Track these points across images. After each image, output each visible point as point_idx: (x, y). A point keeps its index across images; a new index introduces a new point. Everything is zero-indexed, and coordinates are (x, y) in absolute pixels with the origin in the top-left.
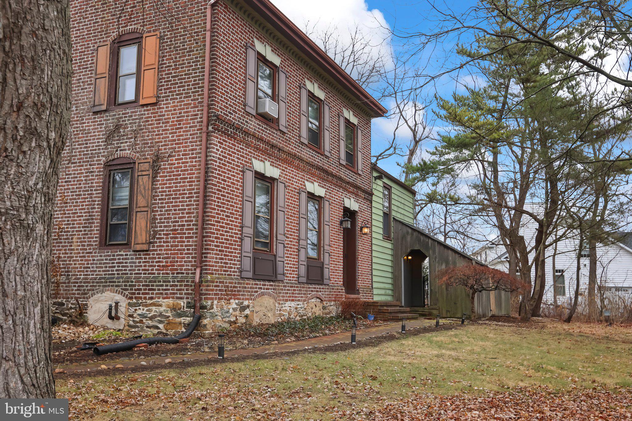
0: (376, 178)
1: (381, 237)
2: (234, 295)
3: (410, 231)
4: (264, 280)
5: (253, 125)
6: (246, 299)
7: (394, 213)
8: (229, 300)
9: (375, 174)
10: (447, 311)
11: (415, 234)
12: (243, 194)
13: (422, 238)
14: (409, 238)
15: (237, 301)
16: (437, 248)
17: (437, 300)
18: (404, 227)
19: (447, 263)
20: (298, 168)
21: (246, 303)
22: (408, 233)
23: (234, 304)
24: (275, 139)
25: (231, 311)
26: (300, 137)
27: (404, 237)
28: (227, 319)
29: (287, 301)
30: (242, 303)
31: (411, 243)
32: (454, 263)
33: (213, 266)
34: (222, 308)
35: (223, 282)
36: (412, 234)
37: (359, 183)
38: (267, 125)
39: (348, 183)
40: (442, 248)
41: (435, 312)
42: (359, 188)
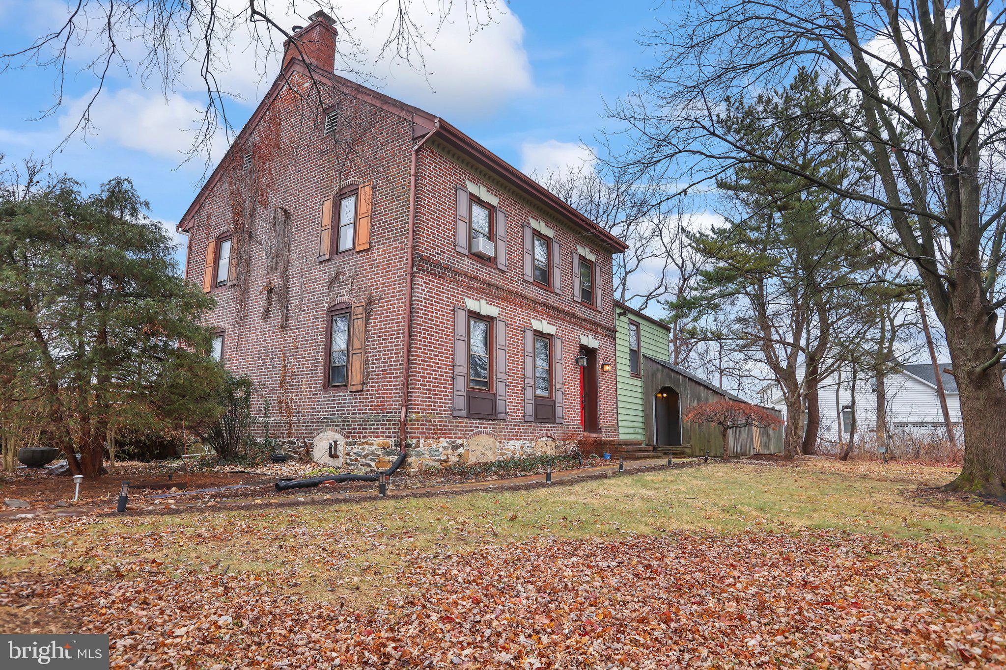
0: (620, 315)
1: (628, 375)
2: (444, 434)
3: (660, 367)
4: (480, 419)
5: (466, 265)
6: (459, 438)
7: (643, 350)
8: (438, 438)
9: (618, 311)
10: (701, 450)
11: (666, 370)
12: (453, 333)
13: (673, 374)
14: (659, 375)
15: (448, 440)
16: (689, 384)
17: (690, 438)
18: (655, 364)
19: (699, 400)
20: (521, 306)
21: (459, 442)
22: (658, 370)
23: (444, 442)
24: (494, 278)
25: (441, 449)
26: (523, 275)
27: (654, 375)
28: (437, 458)
29: (510, 439)
30: (455, 442)
31: (661, 380)
32: (707, 400)
33: (419, 405)
34: (430, 446)
35: (430, 421)
36: (663, 371)
37: (598, 319)
38: (483, 264)
39: (585, 320)
40: (694, 384)
41: (688, 451)
42: (599, 325)
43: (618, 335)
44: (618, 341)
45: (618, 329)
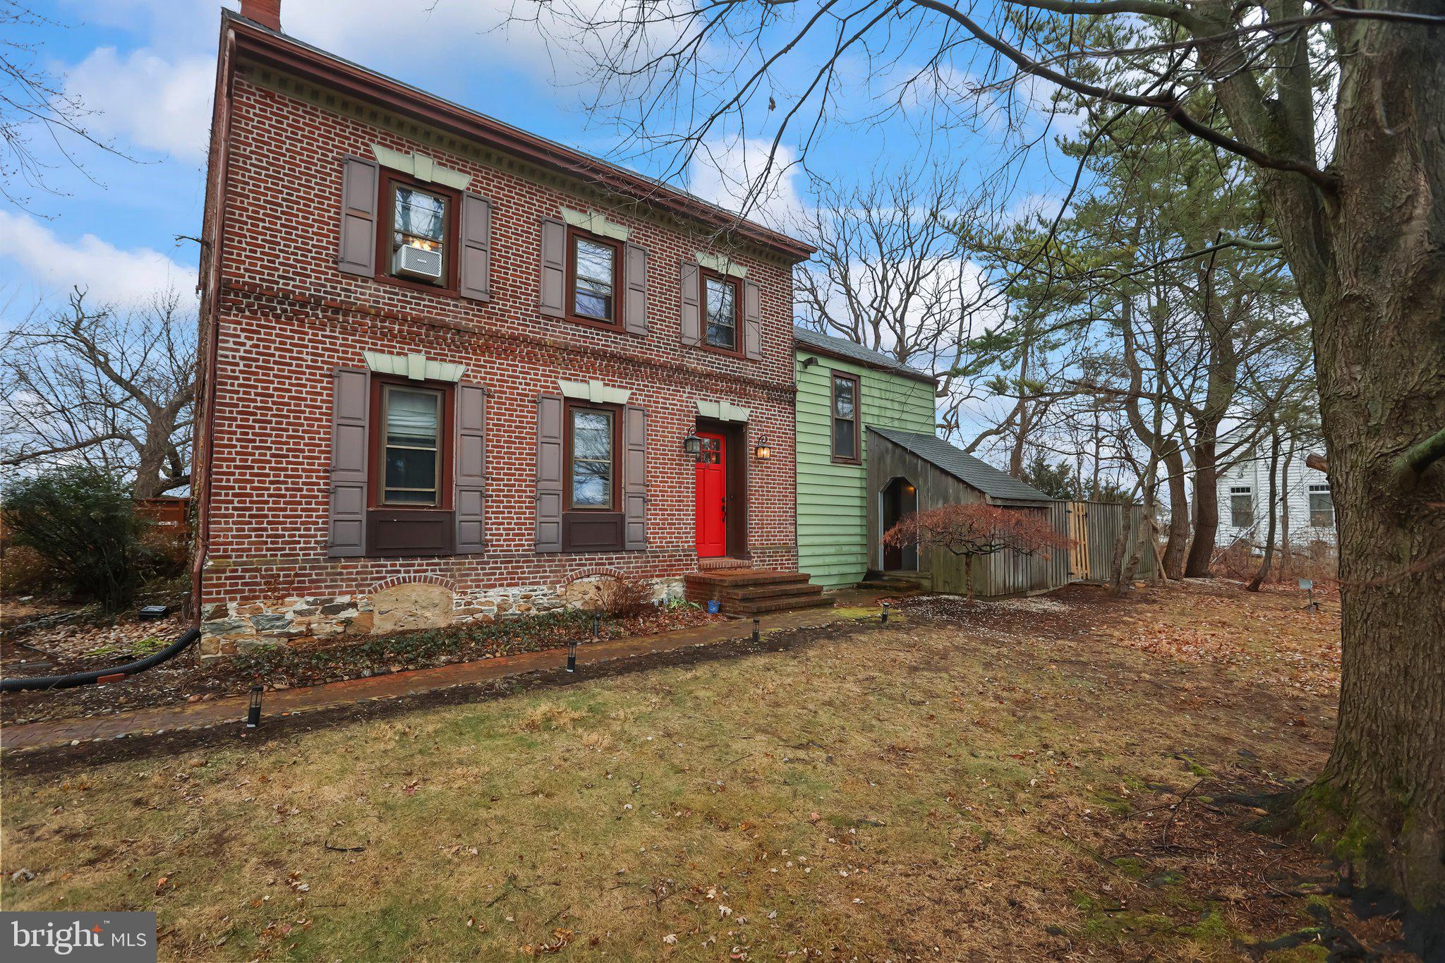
0: (806, 364)
1: (827, 461)
3: (890, 446)
4: (404, 558)
7: (866, 420)
8: (281, 598)
10: (945, 582)
11: (898, 451)
12: (329, 414)
13: (907, 457)
14: (888, 459)
15: (309, 599)
16: (931, 474)
17: (930, 562)
18: (882, 441)
19: (946, 500)
20: (531, 359)
22: (887, 450)
23: (298, 603)
24: (452, 314)
26: (538, 306)
27: (881, 458)
28: (276, 631)
29: (491, 586)
30: (330, 601)
31: (893, 470)
32: (958, 500)
34: (257, 612)
35: (256, 570)
36: (894, 452)
37: (750, 372)
38: (420, 292)
39: (708, 375)
40: (938, 472)
41: (926, 583)
42: (750, 382)
43: (799, 397)
44: (799, 407)
45: (800, 387)
